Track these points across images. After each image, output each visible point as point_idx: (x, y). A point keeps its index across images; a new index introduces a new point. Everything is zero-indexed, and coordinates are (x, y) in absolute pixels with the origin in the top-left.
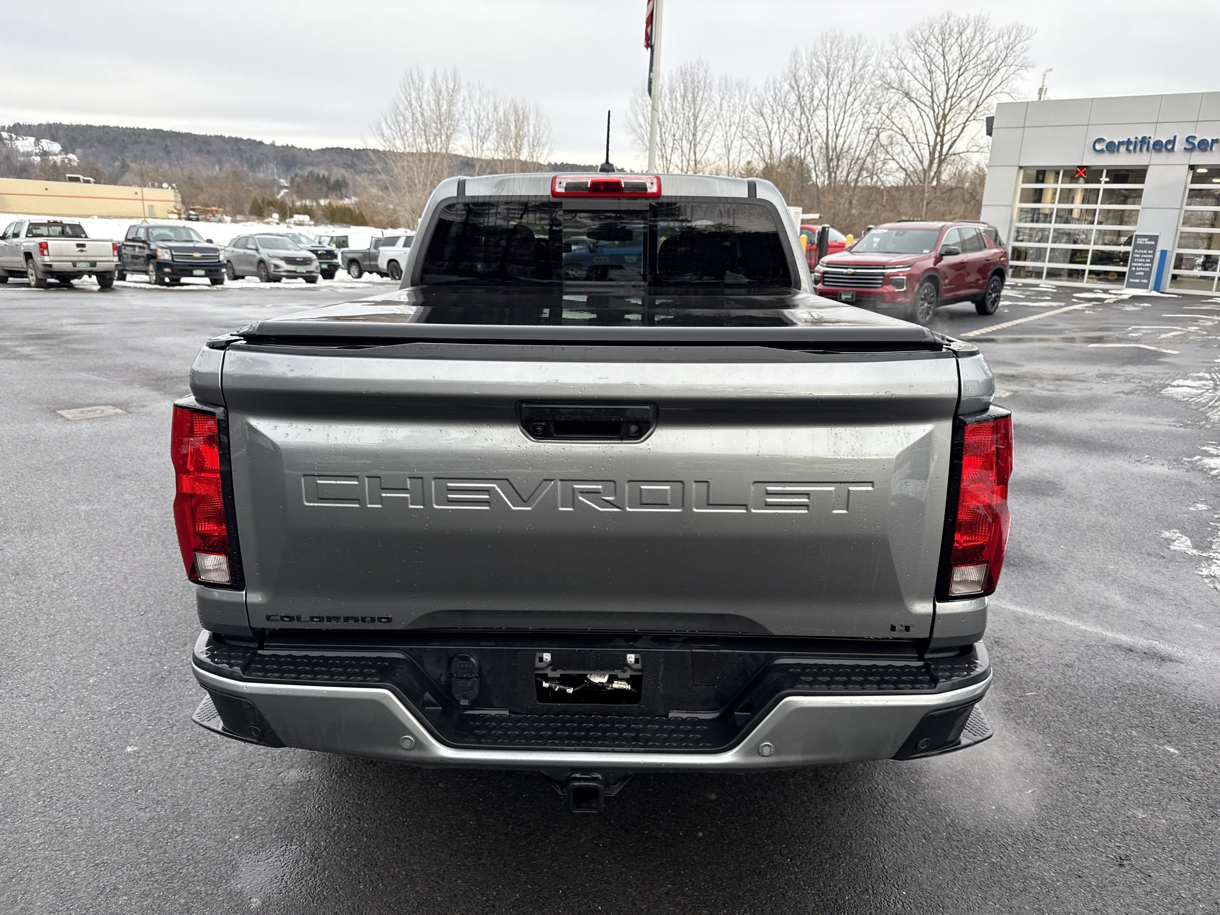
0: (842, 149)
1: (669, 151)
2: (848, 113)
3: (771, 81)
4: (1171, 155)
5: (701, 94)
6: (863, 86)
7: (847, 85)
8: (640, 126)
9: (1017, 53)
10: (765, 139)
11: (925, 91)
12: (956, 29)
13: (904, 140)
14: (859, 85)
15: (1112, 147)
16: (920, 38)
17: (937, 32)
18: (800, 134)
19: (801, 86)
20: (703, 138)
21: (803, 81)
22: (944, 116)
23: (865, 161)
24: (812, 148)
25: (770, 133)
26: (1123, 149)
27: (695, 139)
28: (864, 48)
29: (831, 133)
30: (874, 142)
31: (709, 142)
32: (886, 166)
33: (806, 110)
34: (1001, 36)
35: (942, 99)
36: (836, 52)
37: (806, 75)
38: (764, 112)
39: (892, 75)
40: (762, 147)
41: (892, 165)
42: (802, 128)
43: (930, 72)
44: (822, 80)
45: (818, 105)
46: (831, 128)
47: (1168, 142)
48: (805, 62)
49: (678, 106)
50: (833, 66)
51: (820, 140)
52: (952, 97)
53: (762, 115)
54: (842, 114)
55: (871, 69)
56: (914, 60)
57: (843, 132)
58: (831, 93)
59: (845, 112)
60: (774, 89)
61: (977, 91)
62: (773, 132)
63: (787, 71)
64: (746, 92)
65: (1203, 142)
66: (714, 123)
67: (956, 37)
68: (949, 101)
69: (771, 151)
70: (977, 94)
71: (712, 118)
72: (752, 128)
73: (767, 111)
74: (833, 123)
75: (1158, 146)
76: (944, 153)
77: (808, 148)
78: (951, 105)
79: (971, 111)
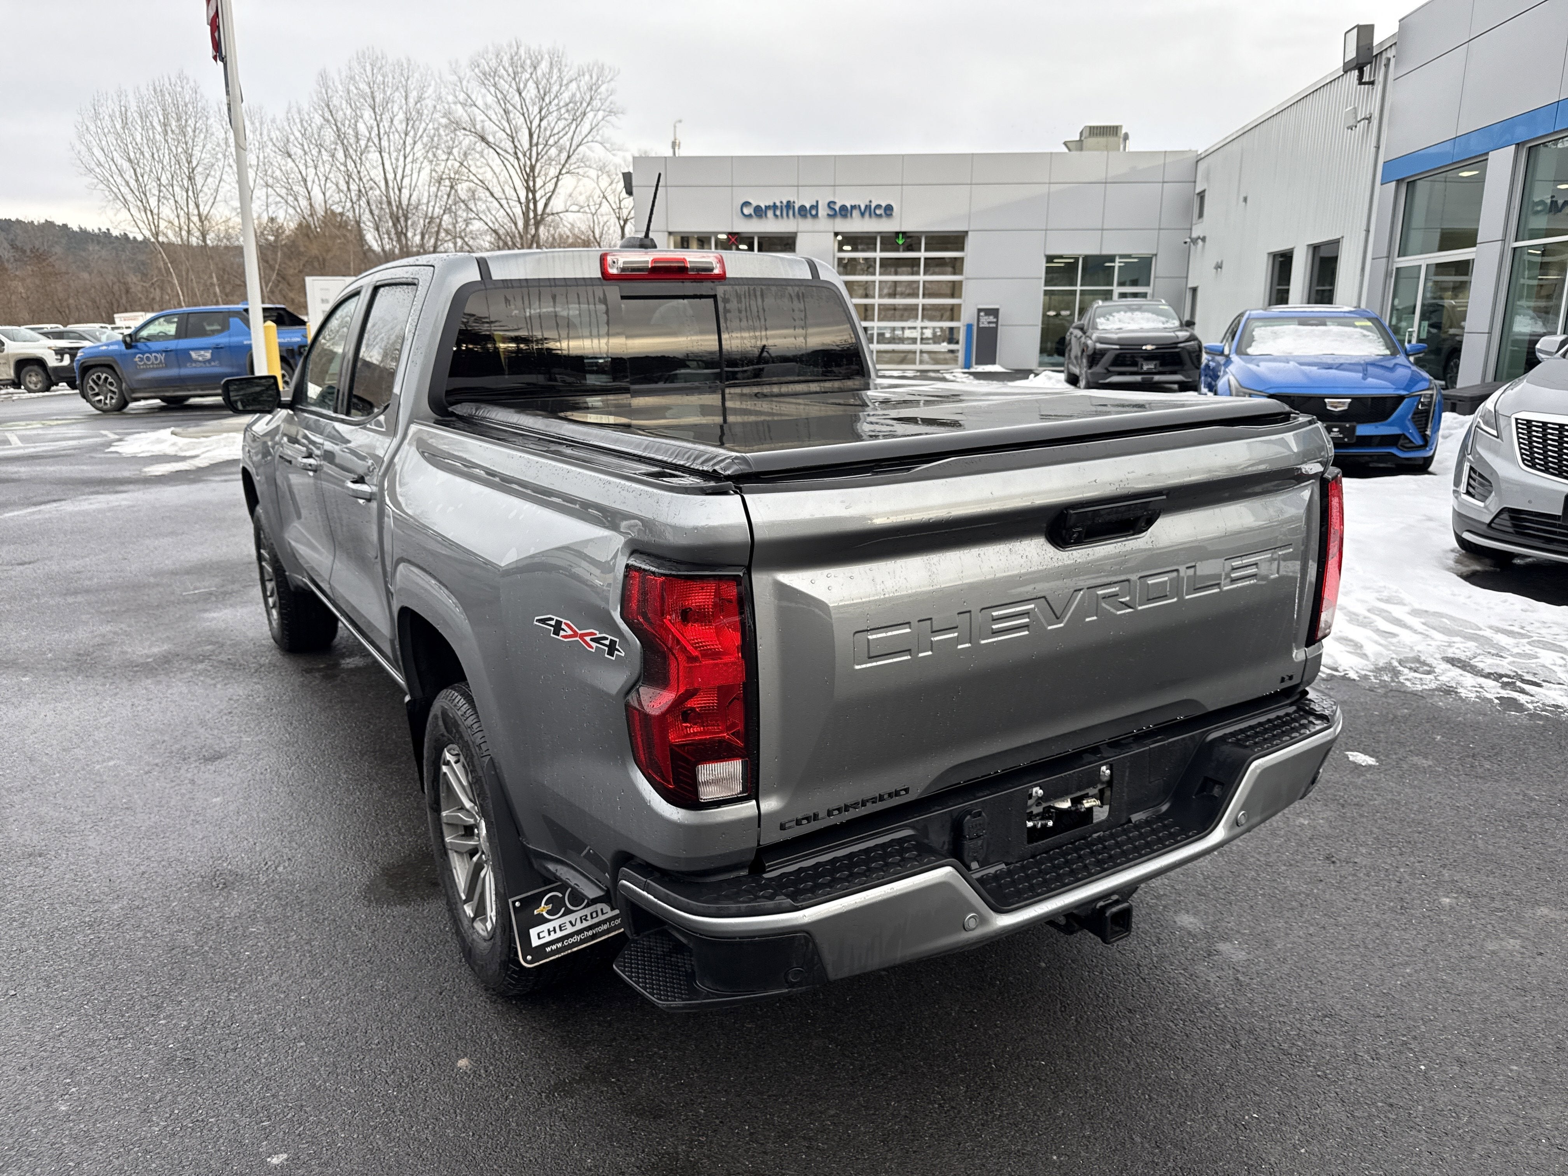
0: (408, 205)
1: (153, 202)
2: (409, 159)
3: (294, 110)
4: (816, 221)
5: (191, 122)
6: (423, 125)
7: (401, 122)
8: (100, 164)
9: (603, 96)
10: (300, 189)
11: (505, 136)
12: (528, 62)
13: (488, 194)
14: (417, 123)
15: (759, 212)
16: (487, 69)
17: (506, 62)
18: (348, 183)
19: (339, 119)
20: (206, 187)
21: (341, 113)
22: (533, 168)
23: (441, 220)
24: (368, 203)
25: (305, 181)
26: (770, 213)
27: (194, 184)
28: (417, 75)
29: (391, 184)
30: (449, 195)
31: (217, 191)
32: (471, 227)
33: (351, 151)
34: (580, 74)
35: (526, 145)
36: (380, 78)
37: (344, 105)
38: (292, 152)
39: (459, 111)
40: (296, 200)
41: (476, 225)
42: (350, 176)
43: (506, 112)
44: (368, 114)
45: (366, 147)
46: (390, 176)
47: (812, 207)
48: (340, 87)
49: (158, 137)
50: (379, 97)
51: (377, 192)
52: (537, 145)
53: (290, 156)
54: (401, 159)
55: (429, 103)
56: (484, 96)
57: (406, 181)
58: (382, 131)
59: (405, 158)
60: (301, 121)
61: (565, 138)
62: (309, 179)
63: (315, 99)
64: (262, 124)
65: (843, 208)
66: (221, 164)
67: (529, 71)
68: (534, 149)
69: (311, 205)
70: (565, 141)
71: (214, 156)
72: (278, 173)
73: (296, 151)
74: (391, 171)
75: (803, 212)
76: (539, 211)
77: (363, 202)
78: (538, 154)
79: (562, 162)
